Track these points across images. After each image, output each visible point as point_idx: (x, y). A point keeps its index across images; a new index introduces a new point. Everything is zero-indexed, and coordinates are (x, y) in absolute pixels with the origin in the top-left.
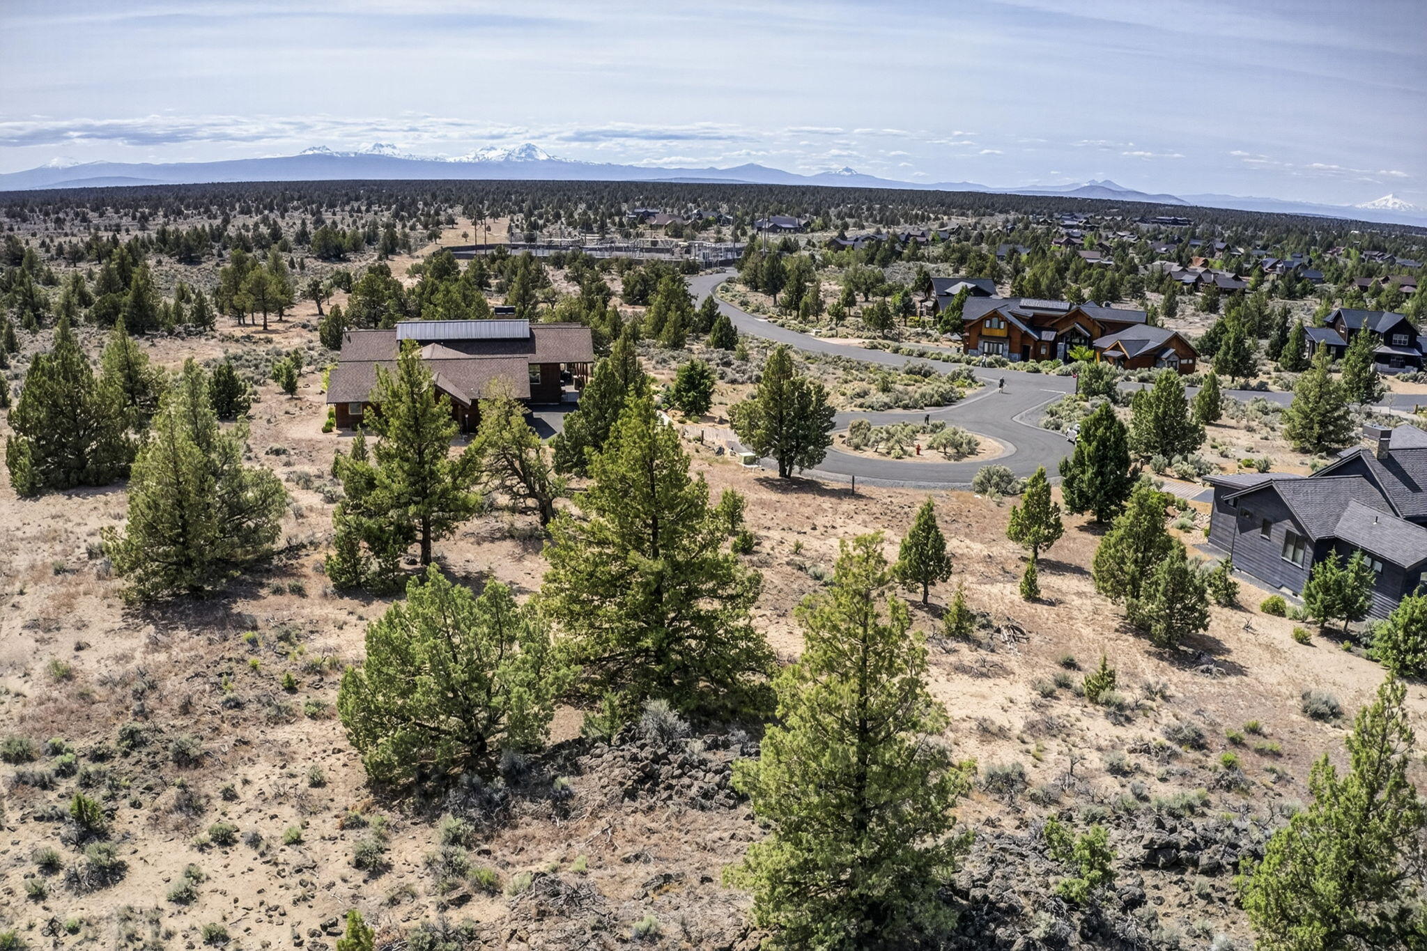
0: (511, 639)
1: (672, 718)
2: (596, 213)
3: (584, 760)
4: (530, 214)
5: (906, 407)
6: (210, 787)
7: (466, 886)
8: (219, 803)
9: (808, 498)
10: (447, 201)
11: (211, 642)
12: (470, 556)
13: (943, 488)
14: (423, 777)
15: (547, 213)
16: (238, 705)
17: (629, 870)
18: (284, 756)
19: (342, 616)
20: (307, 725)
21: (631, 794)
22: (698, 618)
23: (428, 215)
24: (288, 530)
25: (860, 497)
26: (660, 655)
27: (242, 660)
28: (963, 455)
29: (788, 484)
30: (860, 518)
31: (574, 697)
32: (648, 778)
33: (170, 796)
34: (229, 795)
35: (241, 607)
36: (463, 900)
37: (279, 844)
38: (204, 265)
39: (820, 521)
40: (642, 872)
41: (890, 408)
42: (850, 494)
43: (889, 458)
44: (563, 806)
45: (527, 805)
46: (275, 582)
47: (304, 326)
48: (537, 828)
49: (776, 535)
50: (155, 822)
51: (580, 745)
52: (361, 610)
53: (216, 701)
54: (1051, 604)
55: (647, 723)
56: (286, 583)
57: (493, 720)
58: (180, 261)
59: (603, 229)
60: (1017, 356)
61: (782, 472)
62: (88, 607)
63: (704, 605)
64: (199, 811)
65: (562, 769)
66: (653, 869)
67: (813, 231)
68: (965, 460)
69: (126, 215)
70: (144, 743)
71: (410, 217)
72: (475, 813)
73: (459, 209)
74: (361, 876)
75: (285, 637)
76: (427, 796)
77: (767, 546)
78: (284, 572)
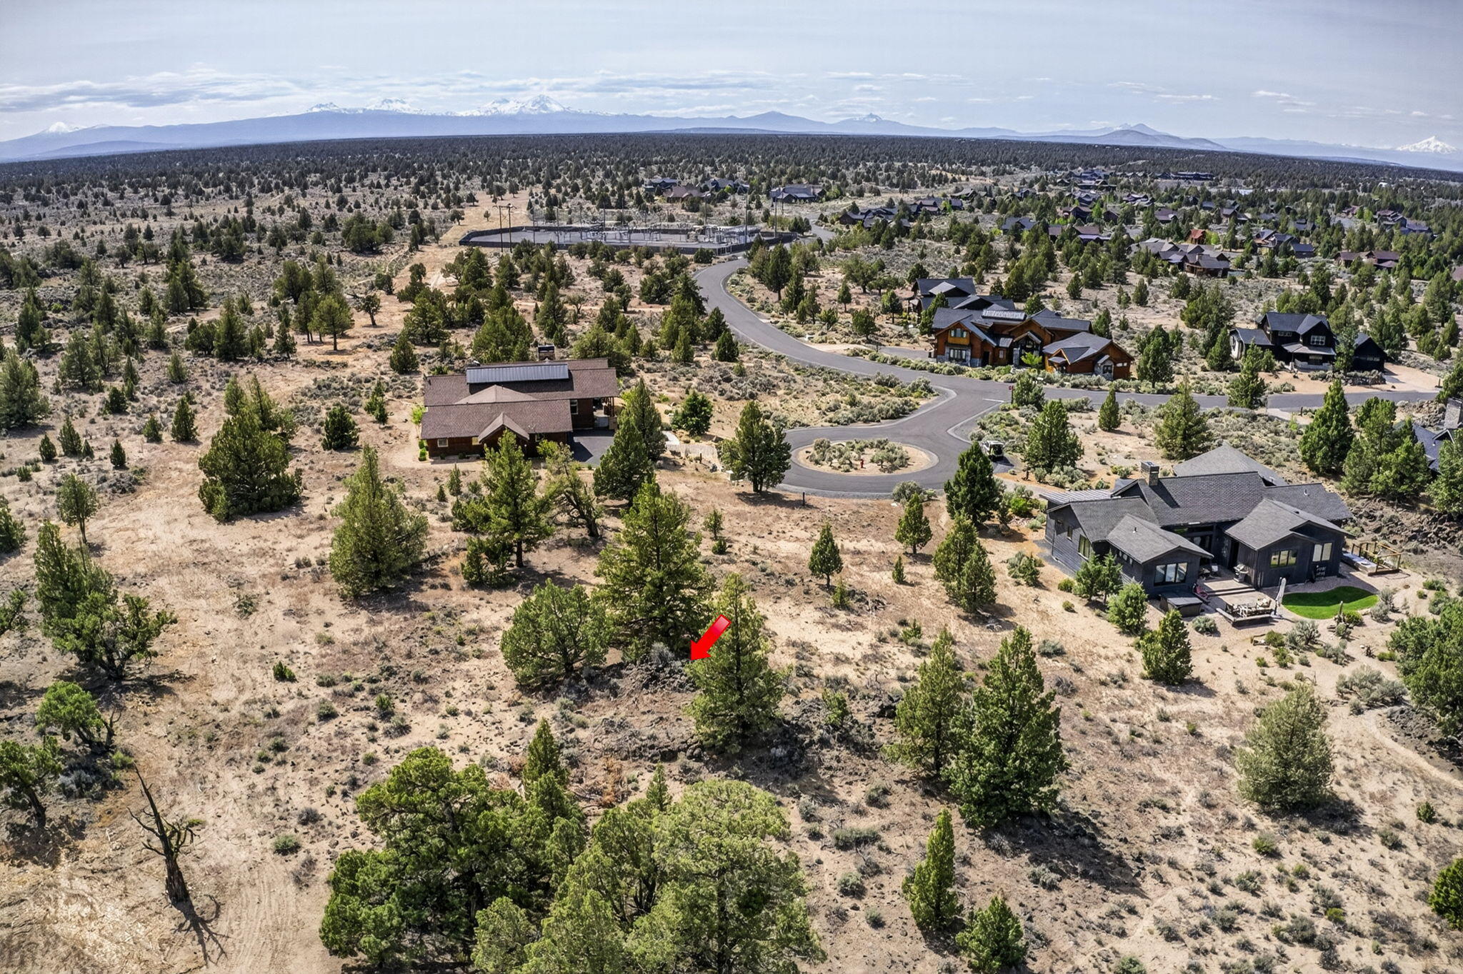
0: (586, 614)
1: (666, 650)
2: (614, 183)
3: (624, 671)
4: (548, 185)
5: (866, 421)
6: (438, 692)
7: (571, 726)
8: (444, 698)
9: (771, 509)
10: (463, 171)
11: (406, 619)
12: (545, 560)
13: (872, 497)
14: (544, 682)
15: (565, 184)
16: (437, 652)
17: (644, 717)
18: (469, 677)
19: (477, 601)
20: (475, 662)
21: (646, 686)
22: (683, 599)
23: (448, 190)
24: (430, 547)
25: (810, 507)
26: (663, 620)
27: (430, 629)
28: (894, 468)
29: (759, 498)
30: (803, 525)
31: (617, 644)
32: (654, 679)
33: (418, 697)
34: (448, 695)
35: (414, 597)
36: (572, 731)
37: (480, 714)
38: (246, 264)
39: (776, 527)
40: (651, 717)
41: (853, 422)
42: (803, 504)
43: (839, 472)
44: (615, 691)
45: (598, 692)
46: (430, 580)
47: (369, 347)
48: (602, 702)
49: (743, 539)
50: (416, 707)
51: (621, 666)
52: (487, 597)
53: (425, 651)
54: (912, 585)
55: (654, 653)
56: (439, 581)
57: (576, 655)
58: (223, 260)
59: (621, 204)
60: (978, 361)
61: (756, 489)
62: (317, 601)
63: (687, 592)
64: (436, 702)
65: (613, 676)
66: (655, 716)
67: (828, 199)
68: (896, 473)
69: (147, 195)
70: (395, 673)
71: (431, 193)
72: (574, 696)
73: (477, 181)
74: (522, 725)
75: (449, 615)
76: (548, 690)
77: (736, 546)
78: (434, 574)
